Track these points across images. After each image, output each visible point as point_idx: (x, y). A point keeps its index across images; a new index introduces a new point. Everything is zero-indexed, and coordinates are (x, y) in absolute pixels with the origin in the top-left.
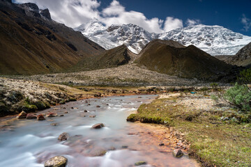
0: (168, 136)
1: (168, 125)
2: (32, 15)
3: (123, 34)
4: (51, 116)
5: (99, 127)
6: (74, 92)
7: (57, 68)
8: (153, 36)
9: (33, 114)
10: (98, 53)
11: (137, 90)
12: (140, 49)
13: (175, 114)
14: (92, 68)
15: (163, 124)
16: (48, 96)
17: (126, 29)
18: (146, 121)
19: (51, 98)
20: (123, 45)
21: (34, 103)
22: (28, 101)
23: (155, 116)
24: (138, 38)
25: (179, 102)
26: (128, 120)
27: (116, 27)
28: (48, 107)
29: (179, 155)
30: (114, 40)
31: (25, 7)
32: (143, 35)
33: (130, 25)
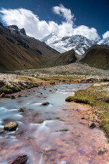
0: (89, 112)
1: (92, 105)
2: (15, 33)
3: (72, 42)
4: (20, 96)
5: (45, 104)
6: (38, 81)
7: (30, 66)
8: (93, 43)
9: (9, 95)
10: (55, 55)
11: (80, 80)
12: (84, 52)
13: (99, 97)
14: (51, 66)
15: (89, 104)
16: (20, 83)
17: (74, 39)
18: (78, 101)
19: (22, 85)
20: (72, 50)
21: (11, 88)
22: (7, 87)
23: (84, 98)
24: (83, 44)
25: (104, 89)
26: (66, 100)
27: (67, 38)
28: (20, 91)
29: (93, 126)
30: (66, 47)
31: (10, 28)
32: (86, 42)
33: (77, 36)
